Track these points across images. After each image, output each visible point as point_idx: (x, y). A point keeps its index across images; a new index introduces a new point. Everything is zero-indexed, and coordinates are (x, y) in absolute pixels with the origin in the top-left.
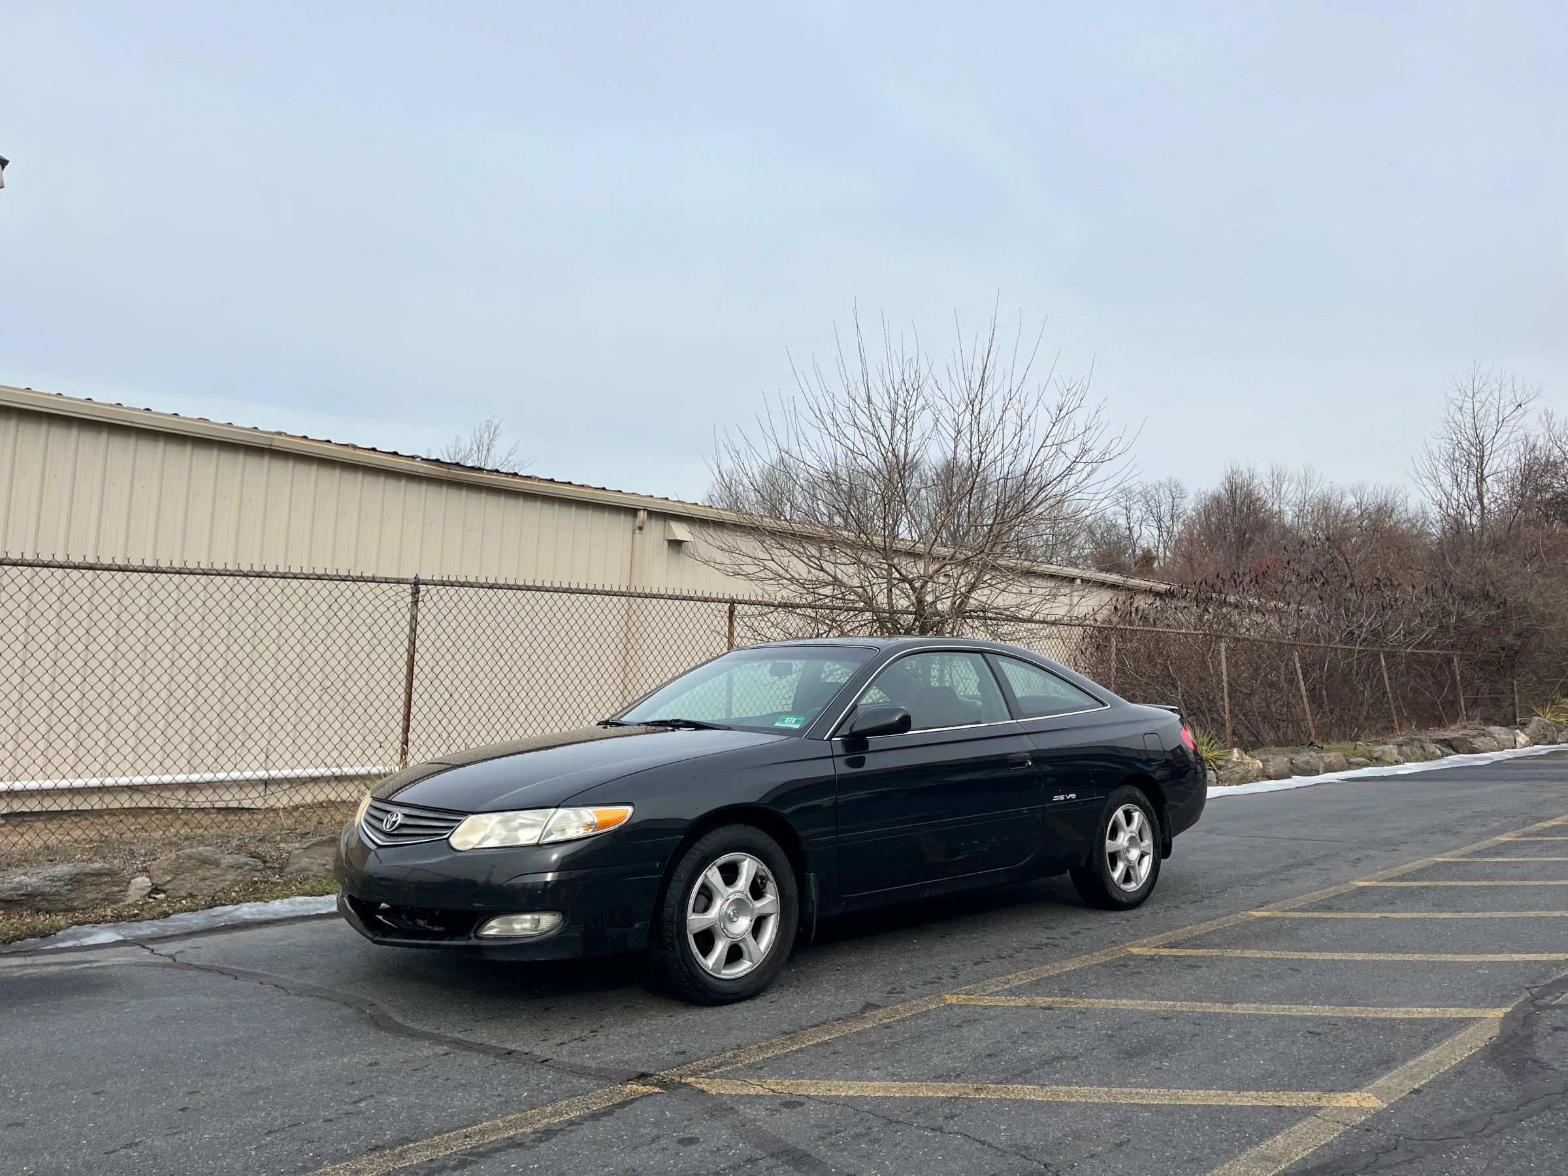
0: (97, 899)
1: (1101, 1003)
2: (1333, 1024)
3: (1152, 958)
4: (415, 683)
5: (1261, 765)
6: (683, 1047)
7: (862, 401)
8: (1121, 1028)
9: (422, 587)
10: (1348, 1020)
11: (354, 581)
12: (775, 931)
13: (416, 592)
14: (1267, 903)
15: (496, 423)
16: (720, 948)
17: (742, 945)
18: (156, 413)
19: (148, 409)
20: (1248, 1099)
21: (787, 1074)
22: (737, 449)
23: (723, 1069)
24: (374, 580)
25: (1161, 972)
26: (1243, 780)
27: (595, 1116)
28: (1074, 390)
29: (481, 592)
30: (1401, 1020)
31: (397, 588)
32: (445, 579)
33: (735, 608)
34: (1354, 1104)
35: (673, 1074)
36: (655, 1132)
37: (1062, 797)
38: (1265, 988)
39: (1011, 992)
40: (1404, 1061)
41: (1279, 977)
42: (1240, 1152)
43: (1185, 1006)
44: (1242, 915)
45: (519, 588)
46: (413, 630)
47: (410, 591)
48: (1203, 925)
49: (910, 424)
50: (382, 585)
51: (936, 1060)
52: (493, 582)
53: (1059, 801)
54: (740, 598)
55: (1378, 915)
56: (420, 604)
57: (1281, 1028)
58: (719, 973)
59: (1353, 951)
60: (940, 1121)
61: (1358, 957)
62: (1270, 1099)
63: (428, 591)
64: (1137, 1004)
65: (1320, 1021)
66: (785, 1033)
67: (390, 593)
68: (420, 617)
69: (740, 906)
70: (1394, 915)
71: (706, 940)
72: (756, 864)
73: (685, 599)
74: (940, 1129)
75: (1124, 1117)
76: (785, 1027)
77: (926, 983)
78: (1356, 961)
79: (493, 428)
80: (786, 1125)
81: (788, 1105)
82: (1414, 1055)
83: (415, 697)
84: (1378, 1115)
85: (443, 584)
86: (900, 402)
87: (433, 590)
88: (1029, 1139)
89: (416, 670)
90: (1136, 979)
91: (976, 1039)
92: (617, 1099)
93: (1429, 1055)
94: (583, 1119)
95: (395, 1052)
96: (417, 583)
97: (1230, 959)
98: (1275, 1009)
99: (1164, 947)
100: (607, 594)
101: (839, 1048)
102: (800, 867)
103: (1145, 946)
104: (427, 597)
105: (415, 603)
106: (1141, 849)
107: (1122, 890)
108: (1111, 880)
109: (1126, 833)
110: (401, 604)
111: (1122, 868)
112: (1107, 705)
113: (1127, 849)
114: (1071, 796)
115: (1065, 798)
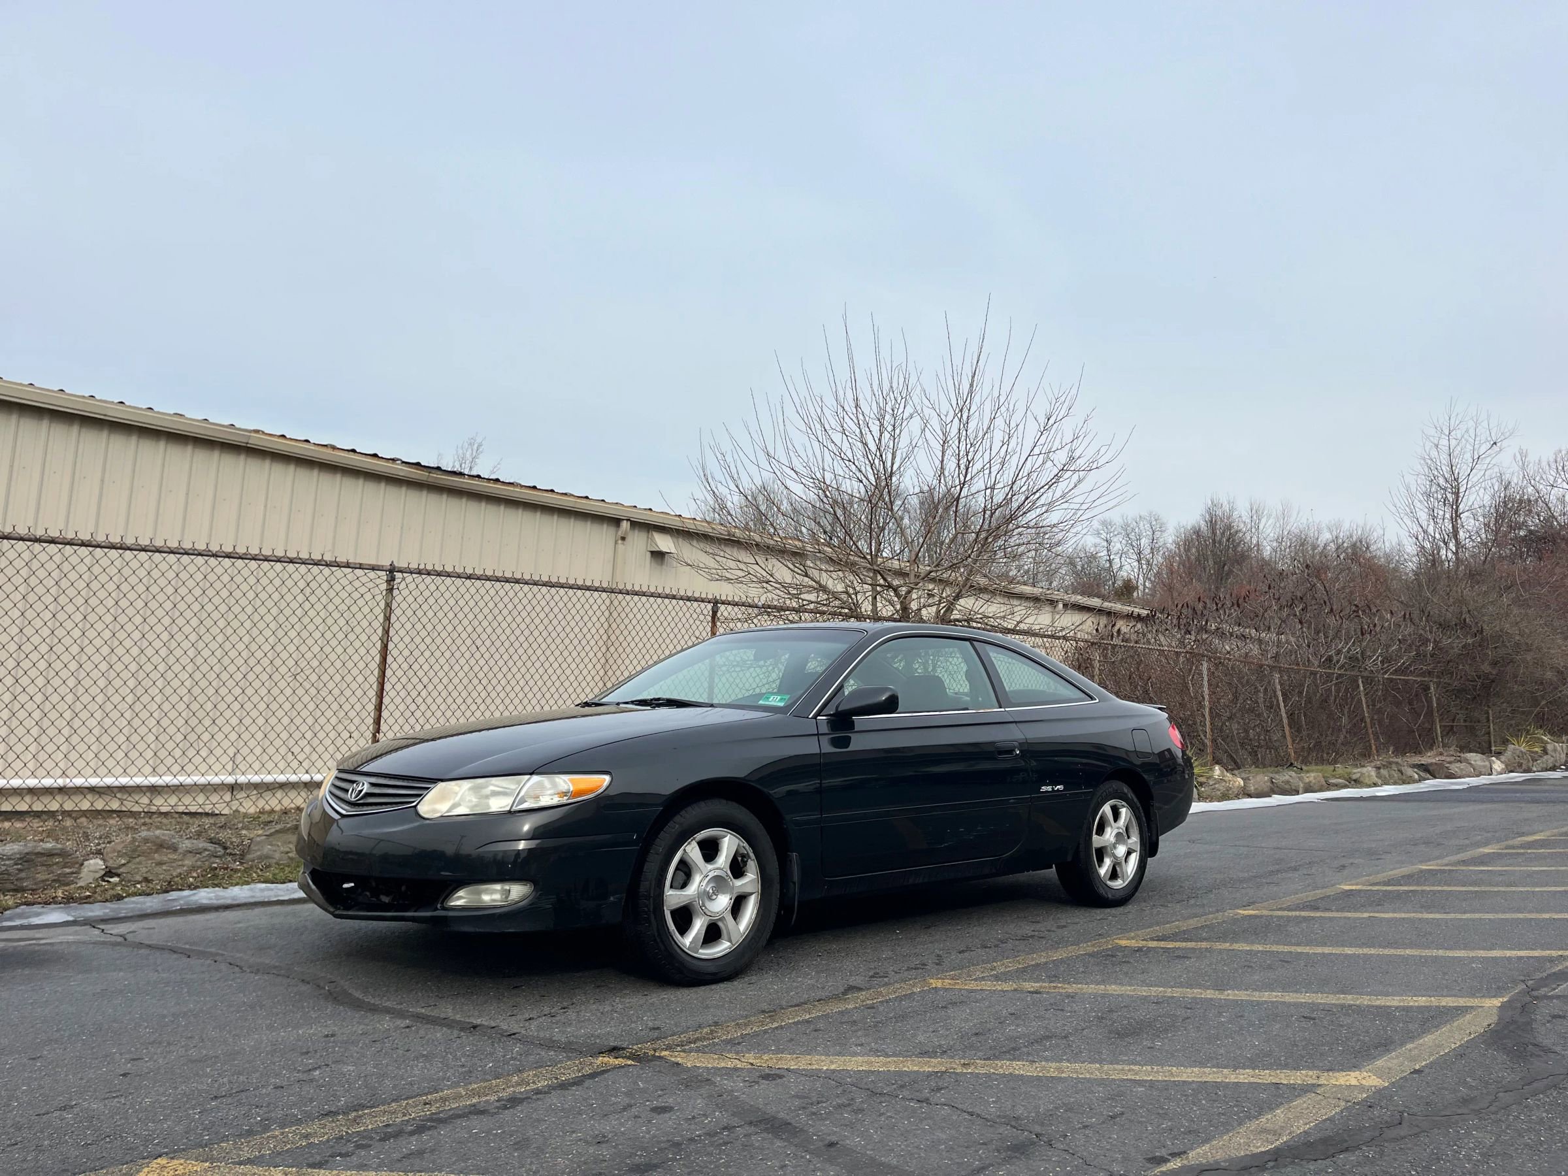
0: (47, 880)
1: (1092, 988)
2: (1328, 1010)
3: (1140, 949)
4: (389, 673)
5: (1242, 783)
6: (657, 1024)
7: (850, 406)
8: (1111, 1011)
9: (398, 575)
10: (1342, 1006)
11: (327, 565)
12: (755, 912)
13: (391, 580)
14: (1253, 903)
15: (479, 440)
16: (698, 926)
17: (720, 924)
18: (130, 407)
19: (122, 403)
20: (1244, 1076)
21: (765, 1049)
22: (724, 451)
23: (699, 1044)
24: (348, 565)
25: (1150, 962)
26: (1225, 797)
27: (563, 1086)
28: (1063, 399)
29: (458, 582)
30: (1397, 1008)
31: (372, 574)
32: (422, 567)
33: (718, 608)
34: (1354, 1082)
35: (648, 1048)
36: (627, 1100)
37: (1049, 788)
38: (1256, 977)
39: (997, 978)
40: (1402, 1044)
41: (1270, 967)
42: (1240, 1124)
43: (1177, 992)
44: (1230, 913)
45: (498, 580)
46: (387, 618)
47: (385, 578)
48: (1191, 921)
49: (897, 431)
50: (357, 571)
51: (921, 1038)
53: (1047, 792)
54: (724, 598)
55: (1366, 915)
56: (395, 592)
57: (1274, 1013)
58: (697, 952)
59: (1343, 946)
60: (926, 1093)
61: (1349, 951)
62: (1267, 1076)
63: (404, 579)
64: (1127, 990)
65: (1314, 1007)
66: (763, 1012)
67: (364, 579)
68: (394, 605)
69: (719, 883)
70: (1382, 915)
71: (684, 917)
72: (737, 841)
73: (667, 597)
74: (927, 1101)
75: (1117, 1091)
76: (765, 1006)
77: (909, 969)
78: (1347, 955)
79: (476, 446)
80: (764, 1096)
81: (766, 1077)
82: (1412, 1039)
83: (387, 687)
84: (1379, 1092)
85: (420, 572)
86: (889, 409)
87: (409, 578)
88: (1020, 1111)
89: (389, 659)
90: (1125, 968)
91: (963, 1020)
92: (587, 1070)
93: (1428, 1039)
94: (551, 1089)
95: (352, 1025)
96: (392, 570)
97: (1220, 951)
98: (1266, 996)
99: (1152, 939)
100: (588, 588)
101: (821, 1025)
102: (782, 846)
103: (1133, 938)
104: (403, 585)
105: (390, 590)
106: (1128, 846)
107: (1109, 887)
108: (1097, 876)
109: (1114, 828)
110: (375, 591)
111: (1109, 864)
112: (1095, 699)
113: (1115, 845)
114: (1059, 788)
115: (1053, 788)
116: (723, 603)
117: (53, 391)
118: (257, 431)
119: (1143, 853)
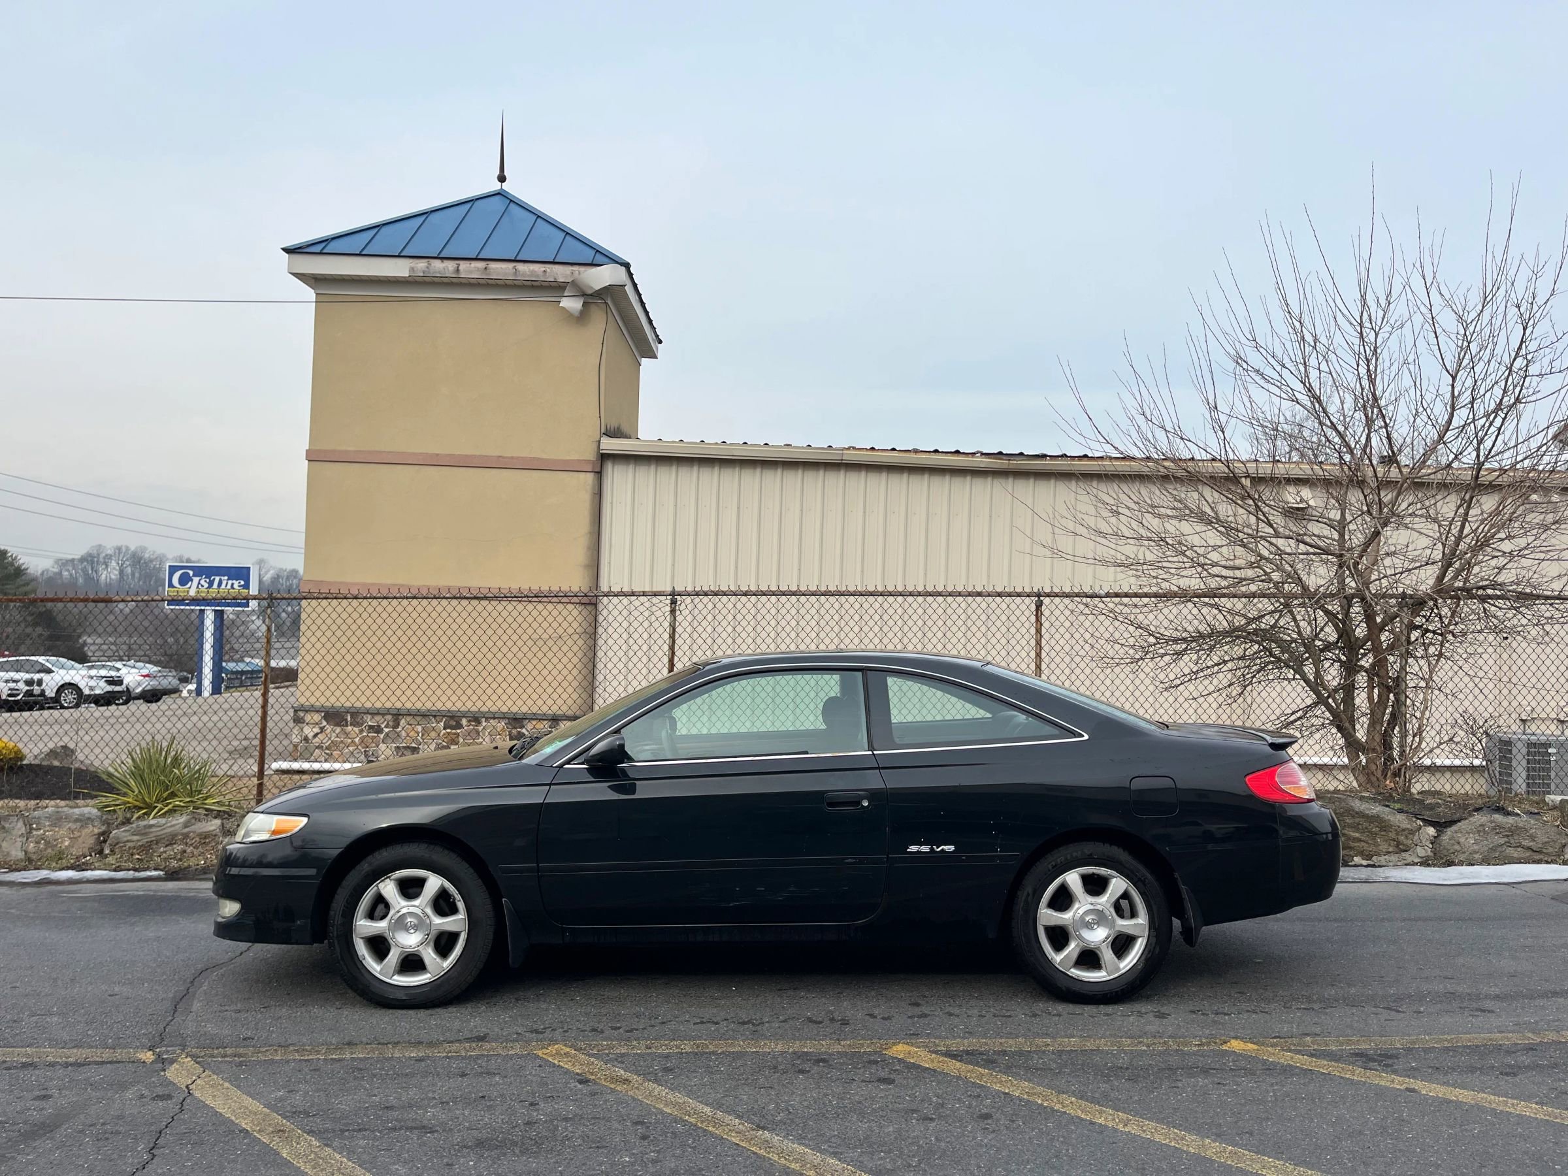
9: (679, 598)
12: (461, 949)
13: (674, 602)
16: (394, 956)
17: (420, 956)
19: (745, 443)
24: (632, 594)
29: (734, 599)
32: (698, 589)
37: (925, 849)
44: (1202, 1042)
46: (673, 639)
47: (668, 602)
50: (641, 598)
52: (747, 589)
54: (1047, 590)
56: (678, 613)
58: (387, 978)
63: (683, 601)
67: (648, 604)
68: (677, 625)
69: (417, 919)
72: (441, 882)
73: (969, 595)
85: (697, 594)
87: (688, 600)
96: (674, 596)
100: (872, 594)
102: (496, 891)
104: (682, 606)
105: (673, 612)
106: (1117, 929)
107: (1072, 977)
108: (1049, 962)
109: (1083, 904)
110: (659, 613)
111: (1072, 948)
112: (1083, 736)
113: (1088, 926)
114: (946, 848)
115: (932, 849)
116: (1048, 595)
117: (696, 443)
118: (849, 448)
119: (1154, 940)
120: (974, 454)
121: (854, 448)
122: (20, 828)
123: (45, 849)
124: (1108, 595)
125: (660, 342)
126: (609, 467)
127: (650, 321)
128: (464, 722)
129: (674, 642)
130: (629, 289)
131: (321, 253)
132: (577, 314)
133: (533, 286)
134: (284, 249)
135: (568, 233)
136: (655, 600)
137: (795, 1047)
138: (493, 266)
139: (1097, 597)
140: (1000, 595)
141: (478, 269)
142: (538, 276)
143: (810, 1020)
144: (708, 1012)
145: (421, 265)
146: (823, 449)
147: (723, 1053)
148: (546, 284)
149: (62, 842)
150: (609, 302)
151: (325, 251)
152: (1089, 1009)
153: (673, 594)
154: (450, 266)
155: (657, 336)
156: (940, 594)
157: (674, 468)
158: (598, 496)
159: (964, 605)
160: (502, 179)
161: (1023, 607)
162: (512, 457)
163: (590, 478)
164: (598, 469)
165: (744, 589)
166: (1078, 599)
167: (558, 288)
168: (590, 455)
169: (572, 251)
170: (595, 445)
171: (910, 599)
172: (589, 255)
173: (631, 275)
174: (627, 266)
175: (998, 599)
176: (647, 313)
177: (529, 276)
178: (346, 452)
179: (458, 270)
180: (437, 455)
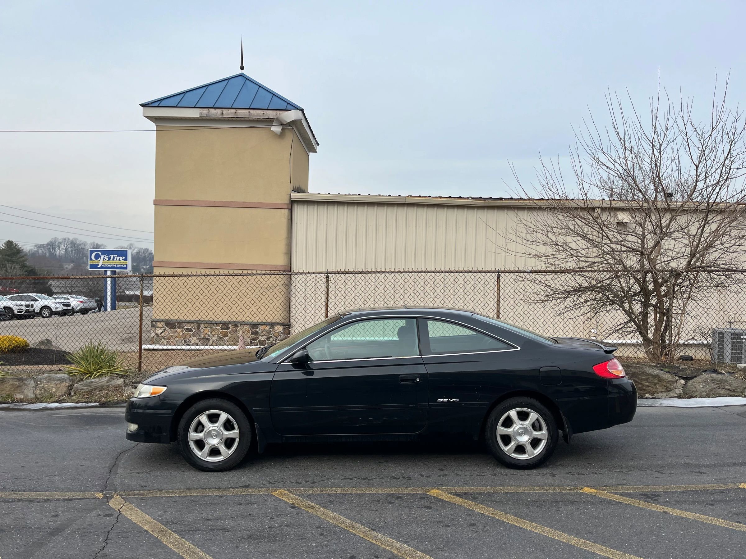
1: (321, 512)
9: (330, 275)
12: (237, 446)
13: (328, 277)
16: (207, 448)
17: (218, 448)
19: (359, 194)
21: (141, 504)
23: (135, 496)
27: (67, 500)
32: (339, 271)
35: (119, 493)
37: (445, 400)
44: (570, 488)
47: (325, 277)
53: (444, 402)
56: (330, 282)
58: (206, 459)
61: (540, 529)
66: (188, 488)
69: (217, 433)
72: (227, 415)
76: (196, 486)
78: (527, 532)
81: (107, 515)
87: (334, 276)
88: (114, 554)
92: (86, 497)
94: (63, 500)
96: (328, 274)
100: (420, 272)
101: (182, 500)
103: (447, 491)
104: (332, 279)
105: (327, 281)
106: (533, 436)
107: (512, 458)
108: (502, 451)
109: (518, 425)
110: (321, 282)
111: (513, 444)
112: (518, 348)
113: (520, 434)
114: (455, 400)
115: (448, 401)
116: (503, 272)
117: (336, 195)
118: (409, 196)
119: (550, 441)
120: (468, 198)
121: (411, 196)
122: (32, 383)
123: (44, 393)
124: (531, 272)
125: (318, 144)
126: (295, 206)
127: (313, 135)
128: (230, 325)
129: (328, 295)
130: (303, 122)
131: (158, 107)
132: (279, 134)
133: (258, 120)
134: (140, 105)
135: (274, 95)
136: (319, 276)
137: (387, 491)
138: (239, 111)
139: (526, 272)
140: (480, 272)
141: (232, 113)
142: (260, 116)
143: (394, 478)
144: (348, 474)
145: (205, 111)
146: (396, 196)
147: (355, 494)
148: (264, 119)
149: (52, 390)
150: (294, 128)
151: (160, 105)
152: (520, 472)
153: (327, 273)
154: (219, 111)
155: (317, 142)
156: (452, 272)
157: (326, 206)
158: (290, 221)
159: (463, 277)
160: (242, 68)
161: (491, 278)
162: (250, 202)
163: (286, 212)
164: (290, 208)
165: (360, 270)
166: (517, 274)
167: (270, 121)
168: (286, 201)
169: (277, 103)
170: (288, 196)
171: (438, 274)
172: (284, 105)
173: (304, 114)
174: (302, 110)
175: (479, 274)
176: (312, 131)
177: (256, 116)
178: (172, 200)
179: (222, 114)
180: (215, 201)
